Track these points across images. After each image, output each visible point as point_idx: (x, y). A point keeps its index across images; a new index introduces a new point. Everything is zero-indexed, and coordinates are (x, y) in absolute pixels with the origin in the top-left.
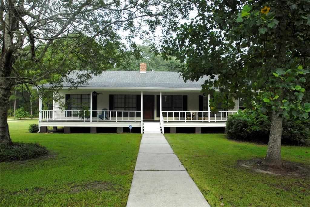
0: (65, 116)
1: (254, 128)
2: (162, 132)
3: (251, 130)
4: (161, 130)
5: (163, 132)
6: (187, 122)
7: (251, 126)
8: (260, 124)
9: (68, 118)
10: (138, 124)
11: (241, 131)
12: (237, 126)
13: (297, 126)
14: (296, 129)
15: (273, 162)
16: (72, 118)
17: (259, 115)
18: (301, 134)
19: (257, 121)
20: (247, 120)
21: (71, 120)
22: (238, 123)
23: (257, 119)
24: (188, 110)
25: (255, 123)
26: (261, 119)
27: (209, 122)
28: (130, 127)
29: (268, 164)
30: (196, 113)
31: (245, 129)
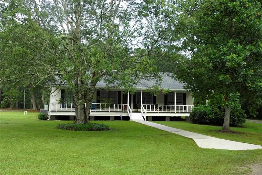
0: (60, 107)
1: (211, 116)
2: (144, 120)
3: (209, 117)
4: (144, 118)
5: (146, 120)
6: (160, 112)
7: (209, 115)
8: (215, 114)
9: (63, 109)
10: (126, 114)
11: (203, 118)
12: (200, 115)
13: (236, 115)
14: (236, 117)
15: (226, 129)
16: (66, 109)
17: (213, 108)
18: (239, 120)
19: (213, 112)
20: (206, 111)
21: (65, 110)
22: (200, 114)
23: (212, 111)
24: (156, 104)
25: (211, 113)
26: (216, 111)
27: (175, 113)
28: (121, 116)
29: (224, 130)
30: (162, 106)
31: (205, 117)
